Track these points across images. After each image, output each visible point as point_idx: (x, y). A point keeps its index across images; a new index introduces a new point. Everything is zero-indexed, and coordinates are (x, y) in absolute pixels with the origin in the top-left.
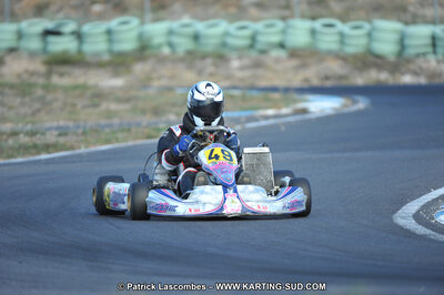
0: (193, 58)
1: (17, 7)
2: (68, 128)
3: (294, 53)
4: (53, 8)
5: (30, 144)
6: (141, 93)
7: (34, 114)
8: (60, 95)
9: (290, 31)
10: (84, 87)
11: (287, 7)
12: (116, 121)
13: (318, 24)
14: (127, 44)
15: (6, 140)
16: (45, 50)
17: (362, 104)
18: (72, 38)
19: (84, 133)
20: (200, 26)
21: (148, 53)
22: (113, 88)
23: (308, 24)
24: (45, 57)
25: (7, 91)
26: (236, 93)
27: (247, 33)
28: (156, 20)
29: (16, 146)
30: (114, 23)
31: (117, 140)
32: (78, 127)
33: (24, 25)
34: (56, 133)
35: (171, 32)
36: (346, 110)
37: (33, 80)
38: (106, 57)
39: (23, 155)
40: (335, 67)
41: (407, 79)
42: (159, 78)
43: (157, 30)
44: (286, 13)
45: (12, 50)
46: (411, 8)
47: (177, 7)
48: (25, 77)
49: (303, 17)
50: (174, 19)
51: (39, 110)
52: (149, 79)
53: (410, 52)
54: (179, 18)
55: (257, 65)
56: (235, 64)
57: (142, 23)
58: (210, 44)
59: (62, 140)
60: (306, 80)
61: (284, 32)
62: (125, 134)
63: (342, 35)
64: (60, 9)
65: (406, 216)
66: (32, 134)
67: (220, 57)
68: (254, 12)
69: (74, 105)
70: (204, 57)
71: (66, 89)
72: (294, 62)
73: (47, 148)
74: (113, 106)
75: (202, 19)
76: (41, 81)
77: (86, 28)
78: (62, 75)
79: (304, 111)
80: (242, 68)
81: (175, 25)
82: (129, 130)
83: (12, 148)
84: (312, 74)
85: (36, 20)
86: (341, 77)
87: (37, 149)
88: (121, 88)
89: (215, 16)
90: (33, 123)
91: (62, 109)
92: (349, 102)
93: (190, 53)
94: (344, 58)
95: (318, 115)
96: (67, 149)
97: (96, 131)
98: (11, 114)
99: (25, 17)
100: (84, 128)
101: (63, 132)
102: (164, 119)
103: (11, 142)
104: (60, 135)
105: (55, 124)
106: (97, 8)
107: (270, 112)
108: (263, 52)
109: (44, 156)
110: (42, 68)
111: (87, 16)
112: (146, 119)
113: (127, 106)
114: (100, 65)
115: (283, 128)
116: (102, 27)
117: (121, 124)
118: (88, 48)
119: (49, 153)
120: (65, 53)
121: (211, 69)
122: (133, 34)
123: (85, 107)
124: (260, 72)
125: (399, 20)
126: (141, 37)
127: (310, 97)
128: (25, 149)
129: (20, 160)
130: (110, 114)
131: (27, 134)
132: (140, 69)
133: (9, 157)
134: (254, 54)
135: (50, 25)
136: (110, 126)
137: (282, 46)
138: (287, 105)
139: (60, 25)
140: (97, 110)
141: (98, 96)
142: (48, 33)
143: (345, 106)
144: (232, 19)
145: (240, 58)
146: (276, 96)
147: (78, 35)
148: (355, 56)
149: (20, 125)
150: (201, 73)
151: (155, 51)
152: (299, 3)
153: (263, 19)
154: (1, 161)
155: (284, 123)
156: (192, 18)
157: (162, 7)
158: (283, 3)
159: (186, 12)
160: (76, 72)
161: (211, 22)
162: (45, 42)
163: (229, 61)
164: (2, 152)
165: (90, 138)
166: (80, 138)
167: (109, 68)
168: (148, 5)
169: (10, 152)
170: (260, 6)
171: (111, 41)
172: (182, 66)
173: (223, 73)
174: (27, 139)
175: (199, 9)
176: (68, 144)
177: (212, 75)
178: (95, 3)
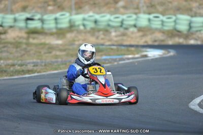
0: (93, 31)
1: (14, 7)
2: (38, 62)
3: (140, 29)
4: (30, 8)
5: (21, 70)
6: (71, 47)
7: (22, 56)
8: (33, 48)
10: (44, 44)
11: (138, 8)
12: (60, 60)
13: (151, 16)
14: (64, 24)
15: (10, 68)
16: (26, 27)
17: (172, 53)
18: (39, 21)
19: (45, 65)
20: (97, 17)
21: (73, 28)
22: (57, 45)
23: (147, 16)
24: (27, 30)
25: (9, 45)
26: (114, 47)
27: (119, 20)
28: (77, 14)
29: (14, 71)
30: (58, 15)
31: (60, 69)
32: (42, 62)
33: (17, 15)
34: (33, 65)
35: (84, 19)
36: (165, 56)
37: (21, 40)
38: (54, 30)
39: (18, 75)
40: (159, 36)
41: (192, 42)
42: (78, 40)
43: (78, 18)
44: (137, 11)
45: (11, 27)
46: (194, 9)
47: (87, 7)
48: (17, 39)
49: (145, 13)
50: (85, 14)
51: (24, 54)
52: (74, 40)
53: (194, 29)
54: (88, 13)
55: (124, 35)
56: (113, 34)
57: (71, 15)
58: (102, 25)
59: (35, 68)
60: (146, 42)
61: (136, 20)
62: (64, 66)
63: (163, 22)
64: (33, 8)
65: (194, 105)
66: (21, 65)
67: (106, 31)
68: (122, 10)
69: (40, 52)
70: (99, 31)
71: (36, 45)
72: (141, 34)
73: (29, 72)
74: (58, 53)
75: (98, 13)
76: (24, 41)
77: (45, 17)
78: (34, 38)
79: (146, 56)
80: (116, 36)
81: (86, 16)
82: (66, 64)
83: (12, 72)
84: (149, 39)
85: (22, 13)
86: (163, 41)
87: (24, 72)
88: (61, 45)
89: (104, 12)
90: (22, 60)
91: (34, 54)
92: (166, 52)
93: (93, 29)
94: (163, 32)
95: (152, 59)
96: (38, 73)
97: (50, 64)
98: (11, 56)
99: (18, 12)
100: (45, 63)
101: (36, 65)
103: (12, 69)
104: (34, 66)
105: (31, 61)
106: (50, 8)
107: (130, 56)
108: (126, 29)
109: (27, 76)
110: (25, 35)
111: (46, 12)
112: (73, 59)
113: (64, 53)
114: (52, 34)
115: (136, 64)
116: (53, 16)
117: (62, 61)
118: (46, 26)
119: (30, 74)
120: (35, 28)
121: (102, 36)
122: (67, 20)
123: (45, 53)
124: (125, 38)
125: (189, 15)
126: (70, 21)
127: (149, 50)
128: (18, 72)
129: (16, 77)
130: (57, 57)
131: (19, 65)
132: (69, 36)
134: (122, 30)
135: (29, 16)
136: (57, 62)
137: (135, 26)
138: (138, 53)
139: (33, 16)
140: (51, 55)
141: (51, 48)
142: (28, 19)
143: (164, 54)
144: (112, 13)
145: (115, 31)
146: (133, 49)
147: (42, 21)
148: (168, 31)
149: (16, 61)
150: (97, 38)
151: (77, 28)
152: (143, 6)
153: (126, 14)
154: (8, 78)
155: (137, 62)
156: (94, 12)
157: (80, 8)
158: (135, 6)
159: (91, 10)
160: (41, 37)
161: (103, 15)
162: (27, 23)
163: (110, 33)
164: (8, 73)
165: (48, 68)
166: (43, 67)
167: (55, 36)
168: (73, 7)
169: (11, 74)
170: (125, 7)
171: (57, 23)
172: (89, 35)
173: (108, 38)
174: (19, 68)
175: (97, 9)
176: (38, 70)
177: (102, 39)
178: (49, 5)
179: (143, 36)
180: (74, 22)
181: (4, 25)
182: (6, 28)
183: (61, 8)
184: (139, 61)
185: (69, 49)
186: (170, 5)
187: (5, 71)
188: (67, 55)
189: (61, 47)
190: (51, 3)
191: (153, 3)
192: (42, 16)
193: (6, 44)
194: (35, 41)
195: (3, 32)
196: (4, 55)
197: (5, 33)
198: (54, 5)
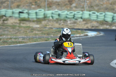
0: (57, 20)
1: (12, 5)
3: (84, 20)
4: (21, 6)
5: (15, 41)
6: (44, 29)
7: (16, 33)
8: (23, 29)
9: (84, 14)
10: (29, 27)
11: (83, 8)
12: (37, 36)
13: (91, 13)
14: (41, 16)
15: (9, 40)
16: (19, 17)
17: (102, 34)
18: (26, 14)
19: (29, 39)
20: (60, 12)
21: (46, 18)
22: (37, 27)
23: (88, 13)
24: (19, 19)
25: (9, 27)
27: (73, 14)
28: (48, 10)
30: (37, 11)
31: (38, 41)
32: (28, 37)
33: (14, 10)
34: (22, 39)
35: (52, 13)
36: (98, 35)
37: (16, 24)
38: (35, 19)
40: (95, 24)
41: (114, 28)
42: (49, 25)
43: (49, 13)
44: (83, 9)
45: (10, 17)
46: (115, 9)
47: (54, 7)
48: (14, 24)
49: (87, 10)
50: (53, 10)
51: (17, 33)
52: (47, 26)
53: (115, 21)
54: (55, 10)
55: (75, 23)
56: (69, 22)
57: (45, 11)
58: (63, 17)
59: (23, 40)
60: (87, 27)
61: (82, 14)
62: (40, 40)
63: (97, 16)
64: (23, 6)
66: (15, 39)
67: (65, 21)
68: (74, 9)
69: (26, 32)
70: (61, 20)
71: (24, 27)
72: (84, 22)
73: (20, 42)
74: (37, 32)
75: (60, 10)
76: (18, 25)
77: (30, 11)
78: (23, 24)
79: (87, 35)
80: (70, 24)
81: (53, 12)
82: (41, 39)
83: (10, 42)
84: (89, 26)
85: (17, 9)
86: (97, 27)
87: (17, 43)
88: (39, 28)
89: (64, 10)
90: (16, 36)
92: (99, 33)
94: (97, 22)
95: (90, 37)
96: (25, 43)
97: (32, 38)
99: (14, 8)
101: (24, 38)
102: (50, 36)
104: (23, 39)
105: (21, 36)
106: (33, 6)
107: (78, 35)
108: (76, 19)
109: (18, 45)
110: (18, 22)
111: (30, 9)
112: (45, 36)
113: (40, 32)
114: (33, 21)
115: (81, 39)
116: (35, 11)
117: (39, 37)
118: (30, 17)
119: (20, 44)
120: (24, 18)
121: (62, 23)
122: (43, 13)
123: (29, 32)
124: (75, 25)
125: (112, 12)
126: (44, 14)
128: (14, 43)
130: (36, 34)
132: (43, 22)
133: (9, 44)
134: (74, 20)
135: (21, 10)
136: (36, 37)
137: (81, 18)
138: (82, 34)
139: (23, 11)
140: (32, 33)
141: (33, 29)
142: (20, 12)
143: (97, 34)
144: (68, 10)
145: (70, 21)
146: (80, 31)
147: (28, 14)
148: (100, 21)
149: (12, 36)
150: (60, 24)
151: (48, 18)
152: (86, 7)
153: (77, 11)
154: (7, 46)
155: (82, 38)
156: (58, 10)
157: (50, 7)
158: (82, 7)
159: (56, 8)
160: (27, 23)
161: (63, 11)
162: (19, 15)
163: (67, 21)
164: (7, 43)
165: (30, 40)
166: (28, 40)
167: (36, 22)
168: (46, 6)
169: (10, 43)
170: (76, 7)
171: (36, 15)
172: (55, 22)
173: (66, 24)
174: (14, 40)
175: (60, 8)
176: (25, 42)
177: (62, 25)
178: (32, 5)
179: (86, 24)
180: (47, 15)
181: (6, 15)
182: (7, 17)
183: (39, 6)
184: (83, 38)
185: (43, 30)
186: (102, 6)
187: (6, 42)
188: (42, 33)
189: (39, 29)
190: (34, 4)
191: (92, 5)
192: (28, 11)
193: (7, 26)
194: (24, 25)
195: (6, 19)
196: (6, 32)
197: (7, 20)
198: (35, 5)
